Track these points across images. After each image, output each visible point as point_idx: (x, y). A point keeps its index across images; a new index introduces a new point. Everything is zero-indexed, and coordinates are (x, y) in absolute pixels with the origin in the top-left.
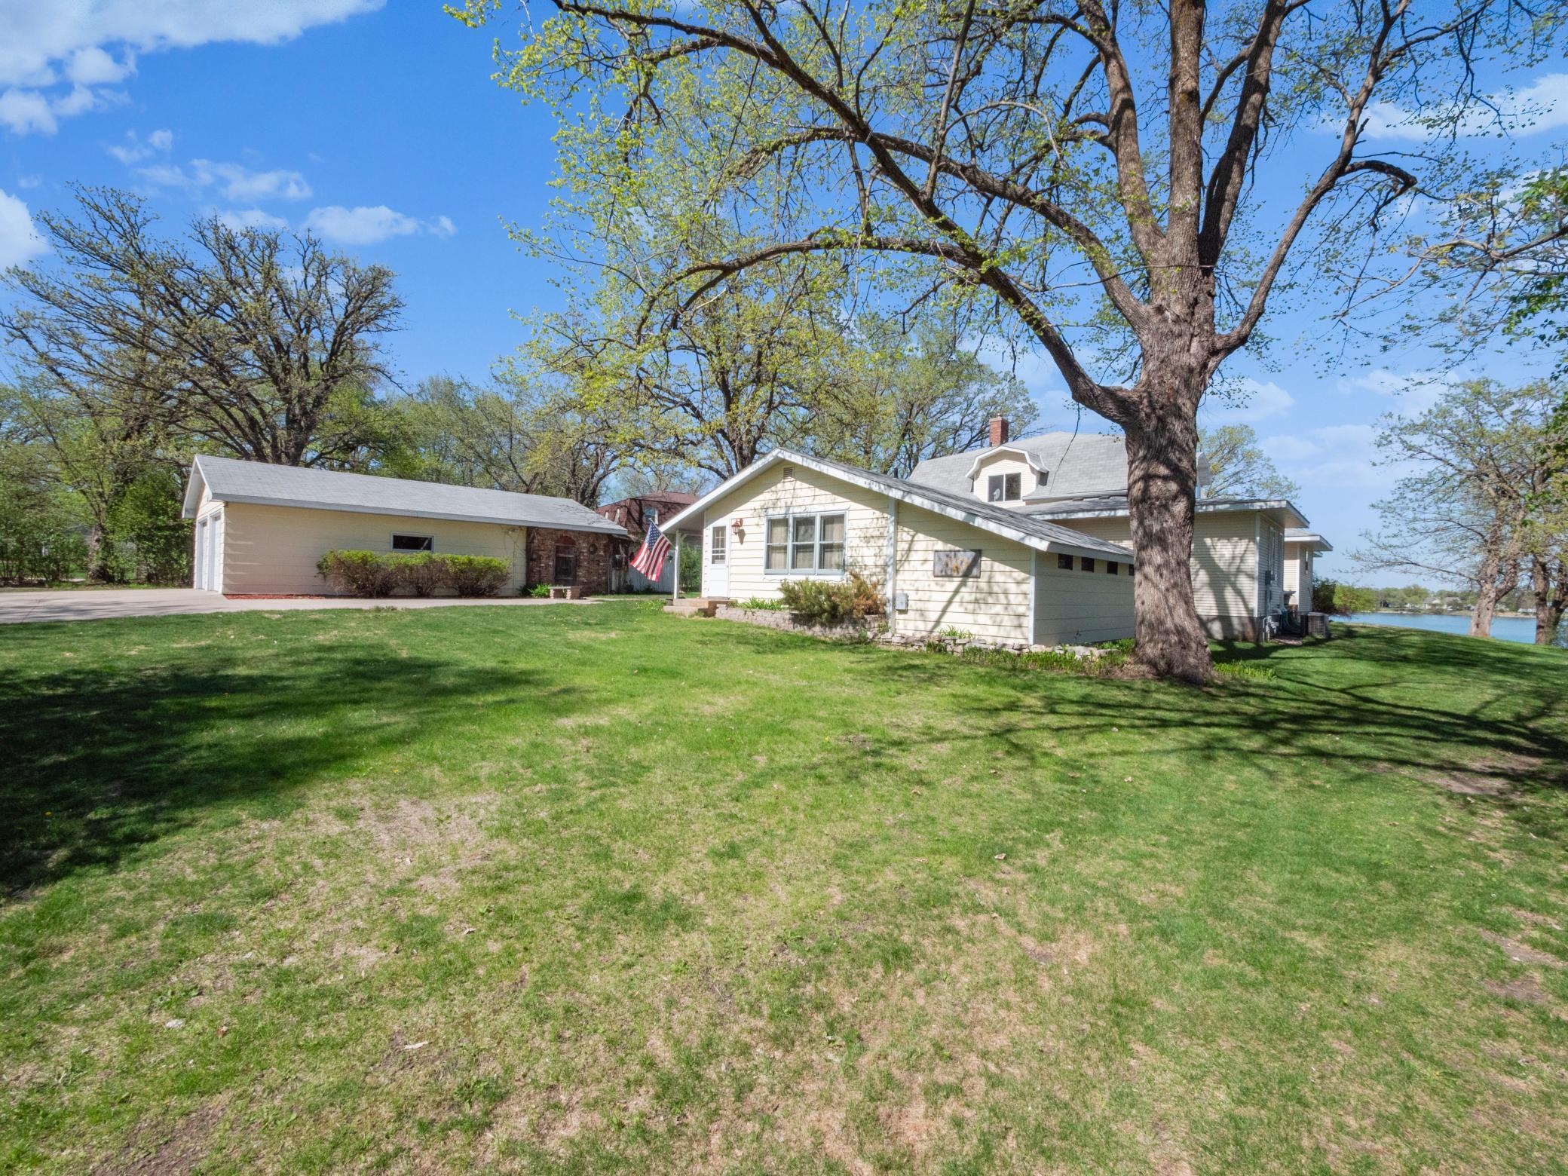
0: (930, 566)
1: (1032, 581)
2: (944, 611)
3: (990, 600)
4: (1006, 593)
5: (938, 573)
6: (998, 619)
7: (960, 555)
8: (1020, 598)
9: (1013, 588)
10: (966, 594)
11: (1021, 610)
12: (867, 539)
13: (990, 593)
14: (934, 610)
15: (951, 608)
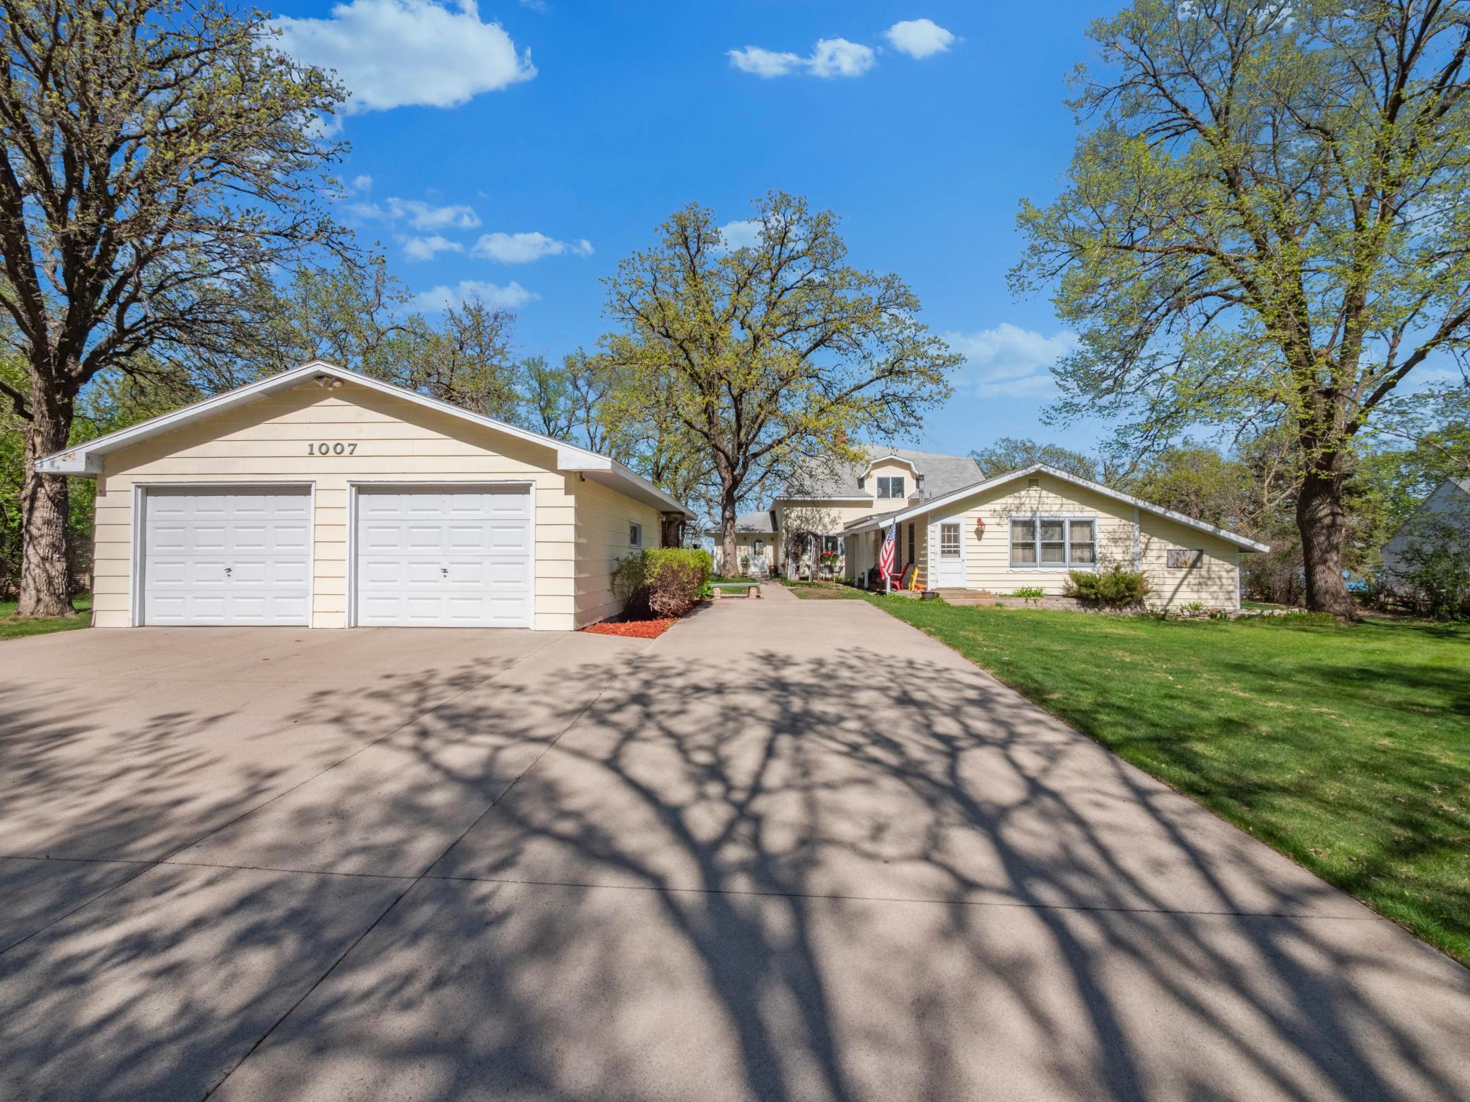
0: (1164, 560)
1: (1237, 570)
2: (1176, 591)
3: (1209, 583)
4: (1220, 578)
5: (1170, 564)
6: (1215, 595)
7: (1188, 553)
8: (1230, 581)
9: (1224, 574)
10: (1192, 579)
11: (1231, 588)
12: (1115, 540)
13: (1209, 578)
14: (1168, 590)
15: (1181, 589)
